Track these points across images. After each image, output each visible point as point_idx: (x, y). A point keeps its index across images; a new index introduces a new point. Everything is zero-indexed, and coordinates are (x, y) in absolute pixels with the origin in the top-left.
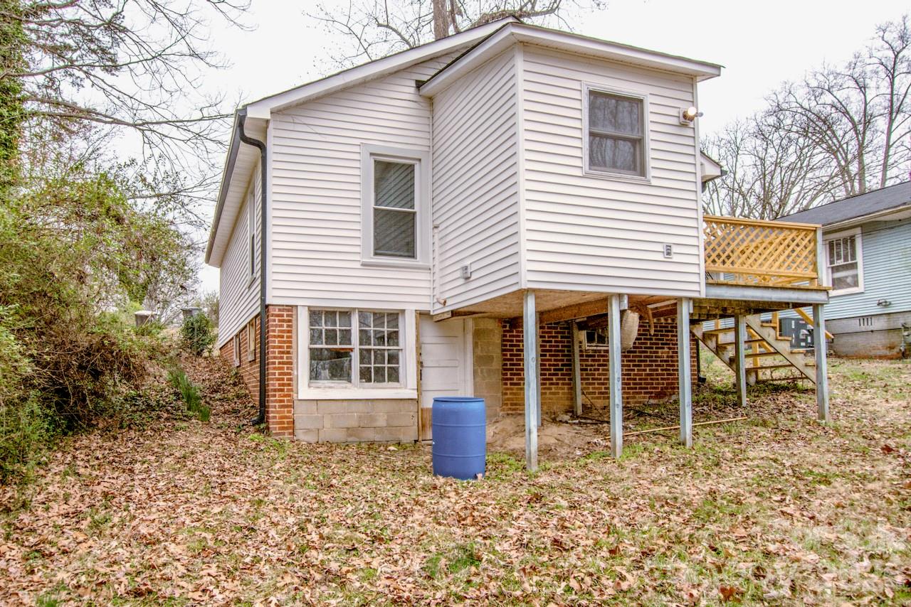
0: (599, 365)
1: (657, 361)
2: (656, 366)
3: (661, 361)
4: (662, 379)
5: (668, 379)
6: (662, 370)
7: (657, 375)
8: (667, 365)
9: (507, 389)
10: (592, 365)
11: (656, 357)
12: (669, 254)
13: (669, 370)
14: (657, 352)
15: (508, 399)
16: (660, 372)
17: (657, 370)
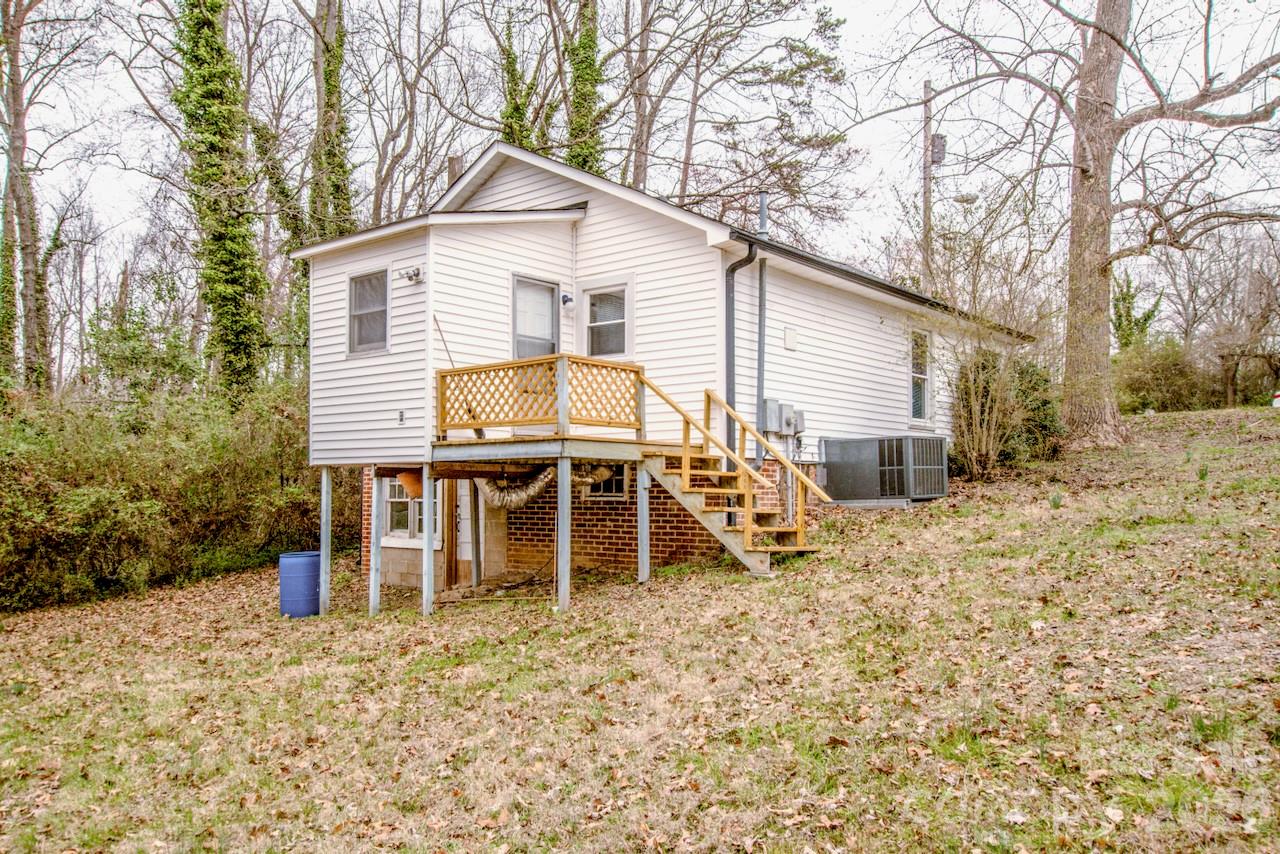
0: (598, 520)
1: (665, 515)
2: (664, 521)
3: (671, 516)
4: (671, 540)
5: (679, 540)
6: (671, 528)
7: (665, 534)
8: (678, 522)
9: (512, 545)
10: (590, 520)
11: (664, 510)
12: (401, 420)
13: (680, 528)
14: (666, 504)
15: (513, 556)
16: (668, 530)
17: (665, 528)
